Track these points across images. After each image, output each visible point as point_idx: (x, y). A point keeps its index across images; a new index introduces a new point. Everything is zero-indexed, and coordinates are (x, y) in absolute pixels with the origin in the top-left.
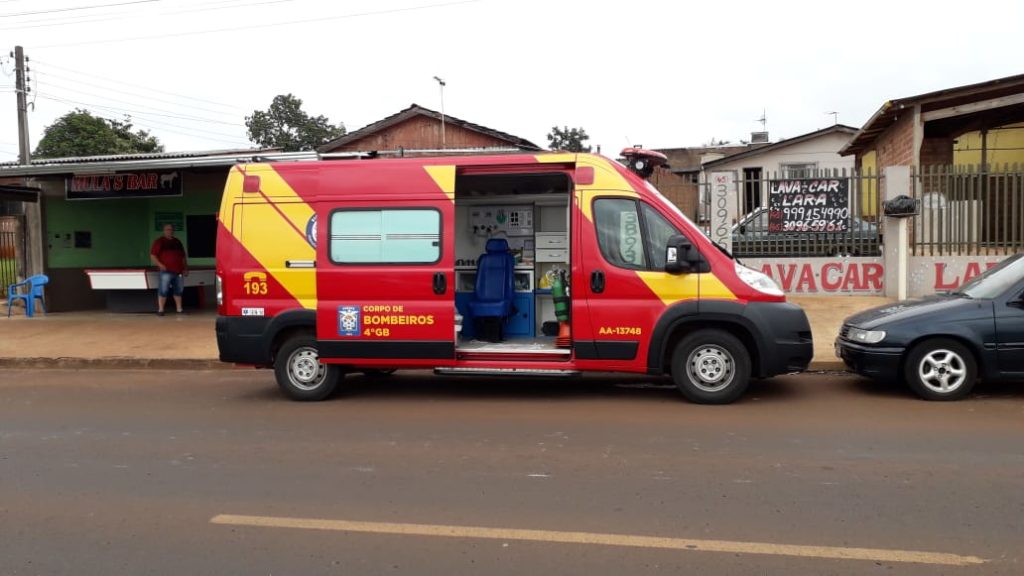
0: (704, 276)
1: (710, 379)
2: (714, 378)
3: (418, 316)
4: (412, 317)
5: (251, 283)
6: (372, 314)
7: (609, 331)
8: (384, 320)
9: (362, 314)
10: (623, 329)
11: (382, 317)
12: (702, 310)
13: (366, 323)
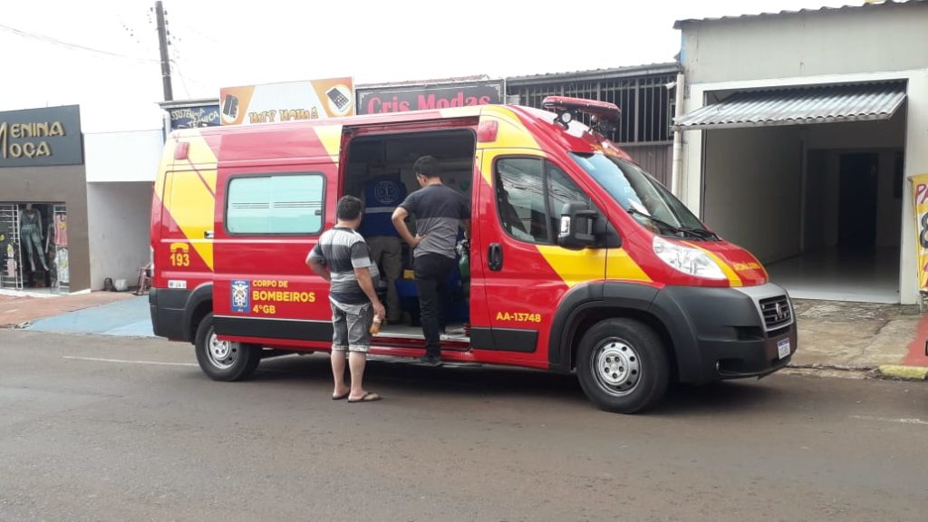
0: (613, 253)
1: (613, 380)
2: (617, 380)
3: (300, 292)
4: (295, 293)
5: (176, 253)
6: (260, 289)
7: (507, 317)
8: (271, 295)
9: (251, 289)
10: (521, 315)
11: (269, 293)
12: (606, 294)
13: (255, 299)
